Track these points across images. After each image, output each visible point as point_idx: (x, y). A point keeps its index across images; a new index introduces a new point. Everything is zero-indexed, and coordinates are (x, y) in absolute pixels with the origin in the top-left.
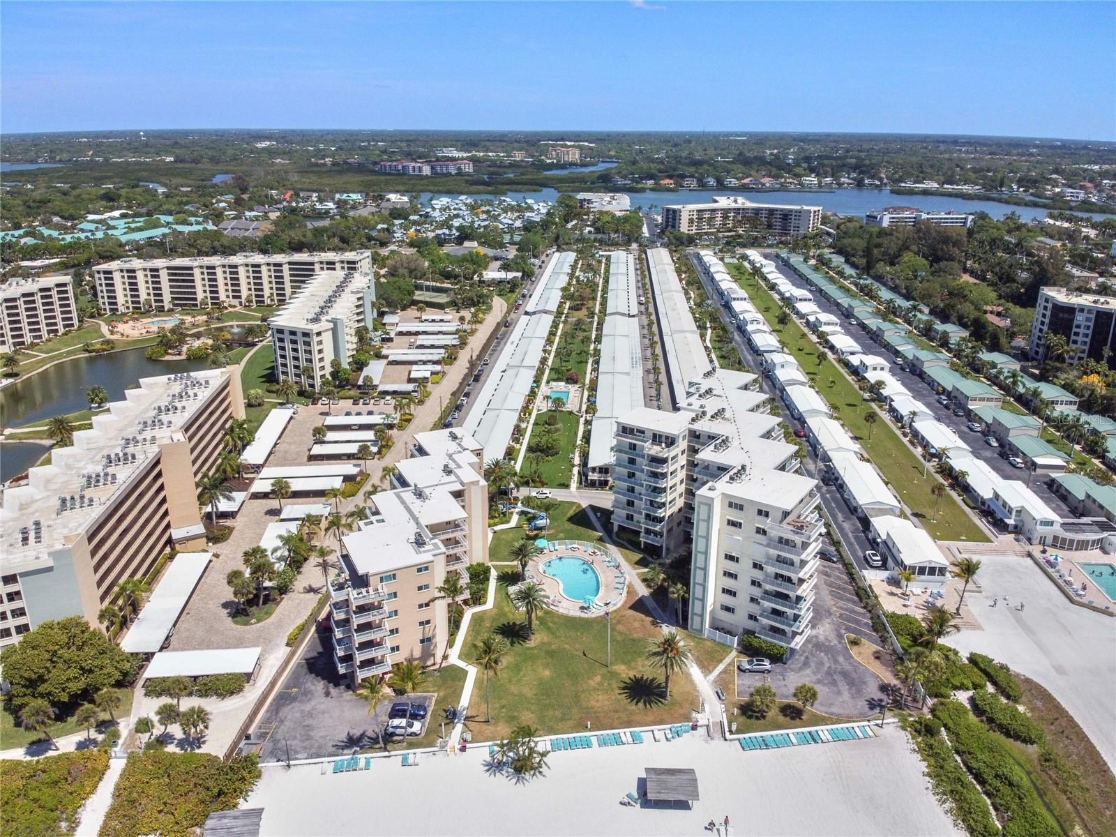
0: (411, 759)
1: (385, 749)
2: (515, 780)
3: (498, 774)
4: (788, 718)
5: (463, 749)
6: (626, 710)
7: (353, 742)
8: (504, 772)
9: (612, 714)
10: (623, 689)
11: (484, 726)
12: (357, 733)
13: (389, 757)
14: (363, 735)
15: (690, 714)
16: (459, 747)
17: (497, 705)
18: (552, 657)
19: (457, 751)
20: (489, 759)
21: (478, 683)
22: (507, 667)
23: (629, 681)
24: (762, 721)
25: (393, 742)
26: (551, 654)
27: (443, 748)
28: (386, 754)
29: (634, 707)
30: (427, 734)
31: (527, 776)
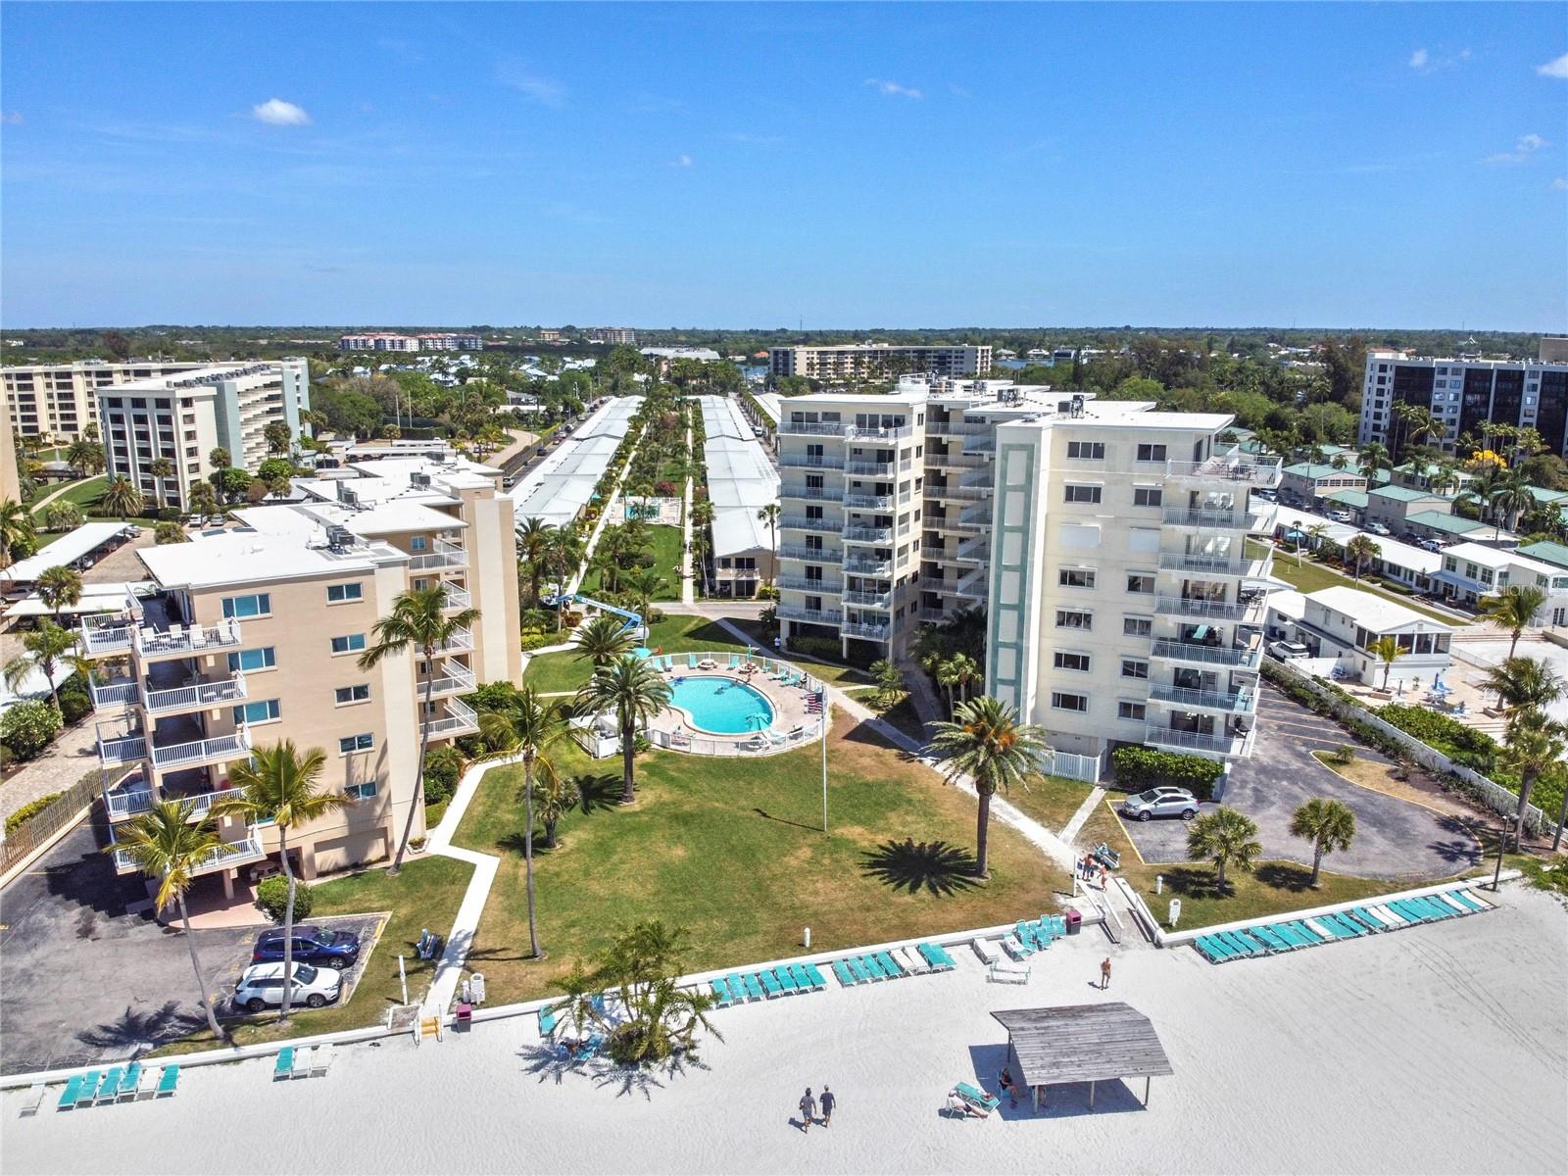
0: (303, 1060)
1: (228, 1040)
2: (619, 1085)
3: (567, 1076)
4: (1283, 890)
5: (463, 1023)
6: (890, 904)
7: (135, 1031)
8: (586, 1068)
9: (858, 915)
10: (871, 866)
11: (522, 968)
12: (149, 1009)
13: (237, 1061)
14: (167, 1013)
15: (1052, 900)
16: (450, 1019)
17: (556, 923)
18: (686, 823)
19: (445, 1033)
20: (538, 1042)
21: (502, 885)
22: (578, 850)
23: (881, 852)
24: (1226, 901)
25: (256, 1023)
26: (684, 819)
27: (401, 1028)
28: (229, 1052)
29: (909, 898)
30: (357, 997)
31: (657, 1071)
